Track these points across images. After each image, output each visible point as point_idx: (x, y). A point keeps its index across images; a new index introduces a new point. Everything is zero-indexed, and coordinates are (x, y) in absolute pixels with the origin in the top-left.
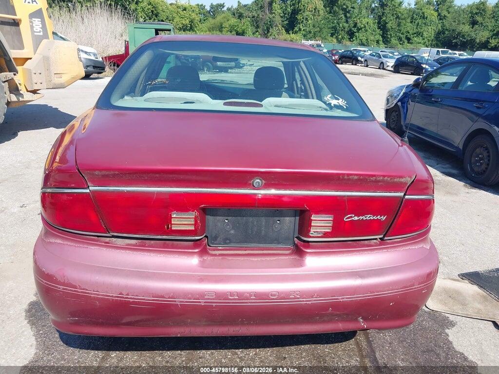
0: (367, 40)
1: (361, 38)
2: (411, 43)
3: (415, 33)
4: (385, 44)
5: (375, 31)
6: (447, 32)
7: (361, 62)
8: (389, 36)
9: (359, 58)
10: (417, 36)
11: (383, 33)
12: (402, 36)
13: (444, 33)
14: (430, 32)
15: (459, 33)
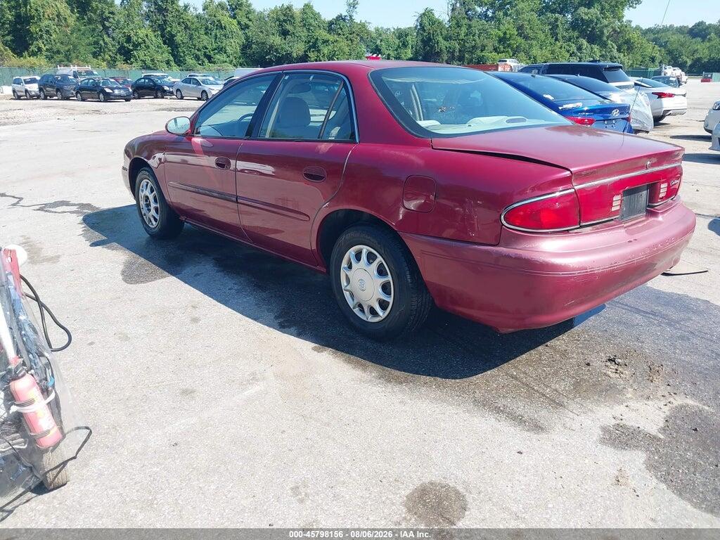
0: (152, 60)
1: (143, 59)
2: (214, 63)
3: (215, 49)
4: (179, 66)
5: (161, 48)
6: (254, 46)
7: (172, 93)
8: (182, 54)
9: (166, 88)
10: (219, 52)
11: (172, 50)
12: (199, 53)
13: (250, 47)
14: (234, 45)
15: (271, 47)
